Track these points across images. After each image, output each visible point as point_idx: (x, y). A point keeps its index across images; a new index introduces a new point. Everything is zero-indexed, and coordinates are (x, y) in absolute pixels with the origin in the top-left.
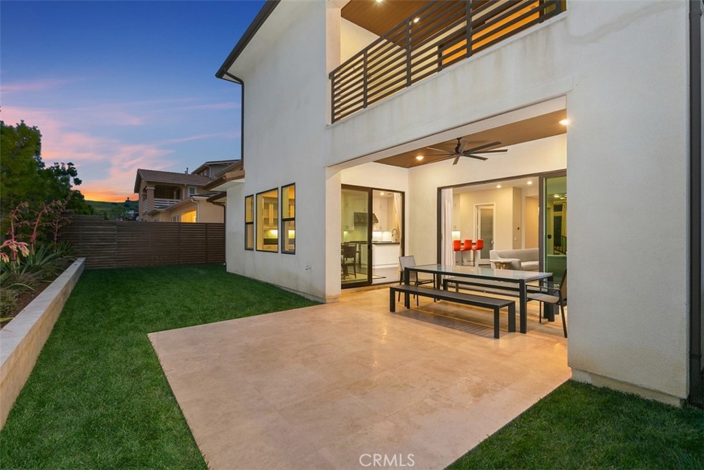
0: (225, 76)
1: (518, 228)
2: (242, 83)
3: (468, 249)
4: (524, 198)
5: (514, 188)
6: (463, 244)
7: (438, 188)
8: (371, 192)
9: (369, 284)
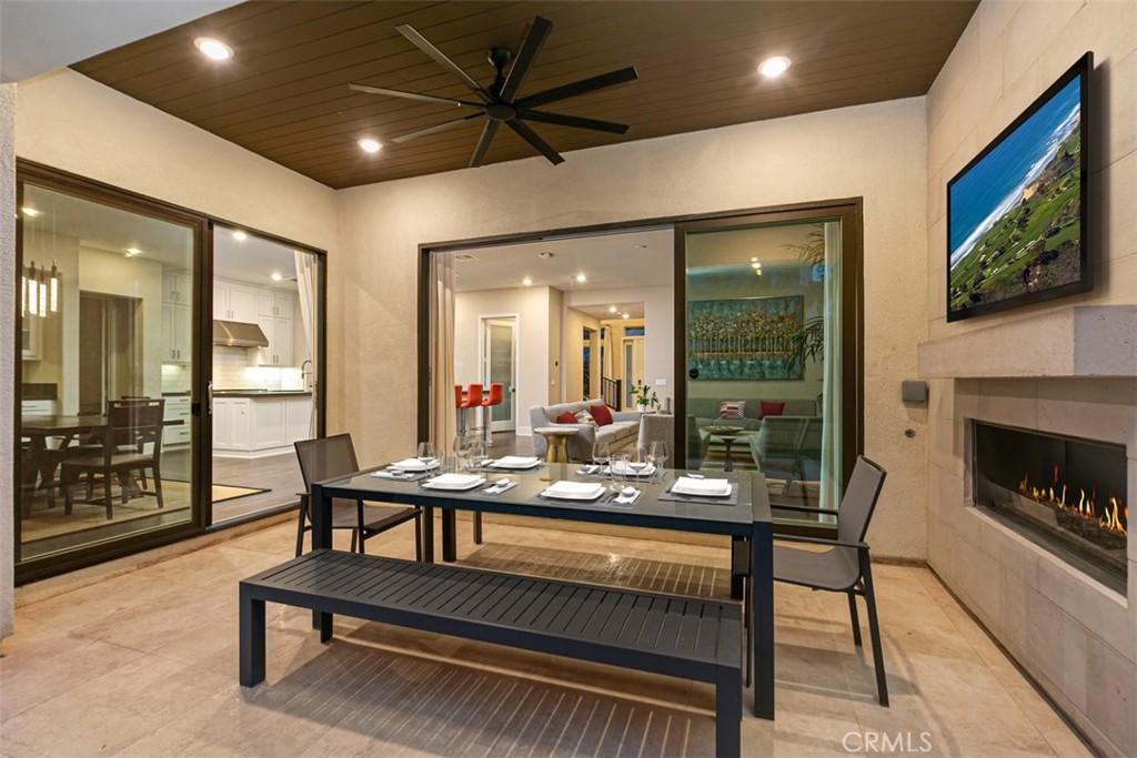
1: (557, 364)
3: (474, 404)
4: (565, 309)
5: (551, 288)
6: (466, 393)
7: (419, 246)
8: (206, 228)
9: (198, 530)
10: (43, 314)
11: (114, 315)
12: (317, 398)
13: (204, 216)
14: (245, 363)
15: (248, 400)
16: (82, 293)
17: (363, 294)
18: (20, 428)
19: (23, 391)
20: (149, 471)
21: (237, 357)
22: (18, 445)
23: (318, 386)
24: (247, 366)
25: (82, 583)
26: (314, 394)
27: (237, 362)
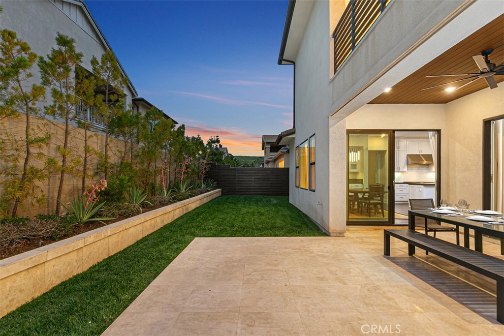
0: (283, 62)
2: (294, 63)
7: (483, 120)
8: (392, 133)
9: (389, 224)
10: (357, 161)
11: (379, 156)
12: (437, 186)
13: (391, 130)
14: (428, 171)
15: (422, 186)
16: (369, 151)
17: (457, 144)
18: (349, 191)
19: (349, 181)
20: (379, 206)
21: (424, 169)
22: (349, 196)
23: (437, 182)
24: (429, 172)
25: (360, 229)
26: (436, 185)
27: (424, 171)
